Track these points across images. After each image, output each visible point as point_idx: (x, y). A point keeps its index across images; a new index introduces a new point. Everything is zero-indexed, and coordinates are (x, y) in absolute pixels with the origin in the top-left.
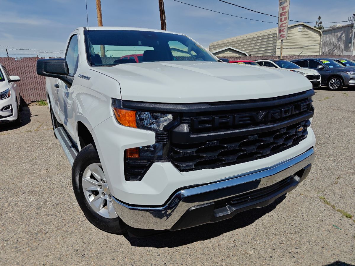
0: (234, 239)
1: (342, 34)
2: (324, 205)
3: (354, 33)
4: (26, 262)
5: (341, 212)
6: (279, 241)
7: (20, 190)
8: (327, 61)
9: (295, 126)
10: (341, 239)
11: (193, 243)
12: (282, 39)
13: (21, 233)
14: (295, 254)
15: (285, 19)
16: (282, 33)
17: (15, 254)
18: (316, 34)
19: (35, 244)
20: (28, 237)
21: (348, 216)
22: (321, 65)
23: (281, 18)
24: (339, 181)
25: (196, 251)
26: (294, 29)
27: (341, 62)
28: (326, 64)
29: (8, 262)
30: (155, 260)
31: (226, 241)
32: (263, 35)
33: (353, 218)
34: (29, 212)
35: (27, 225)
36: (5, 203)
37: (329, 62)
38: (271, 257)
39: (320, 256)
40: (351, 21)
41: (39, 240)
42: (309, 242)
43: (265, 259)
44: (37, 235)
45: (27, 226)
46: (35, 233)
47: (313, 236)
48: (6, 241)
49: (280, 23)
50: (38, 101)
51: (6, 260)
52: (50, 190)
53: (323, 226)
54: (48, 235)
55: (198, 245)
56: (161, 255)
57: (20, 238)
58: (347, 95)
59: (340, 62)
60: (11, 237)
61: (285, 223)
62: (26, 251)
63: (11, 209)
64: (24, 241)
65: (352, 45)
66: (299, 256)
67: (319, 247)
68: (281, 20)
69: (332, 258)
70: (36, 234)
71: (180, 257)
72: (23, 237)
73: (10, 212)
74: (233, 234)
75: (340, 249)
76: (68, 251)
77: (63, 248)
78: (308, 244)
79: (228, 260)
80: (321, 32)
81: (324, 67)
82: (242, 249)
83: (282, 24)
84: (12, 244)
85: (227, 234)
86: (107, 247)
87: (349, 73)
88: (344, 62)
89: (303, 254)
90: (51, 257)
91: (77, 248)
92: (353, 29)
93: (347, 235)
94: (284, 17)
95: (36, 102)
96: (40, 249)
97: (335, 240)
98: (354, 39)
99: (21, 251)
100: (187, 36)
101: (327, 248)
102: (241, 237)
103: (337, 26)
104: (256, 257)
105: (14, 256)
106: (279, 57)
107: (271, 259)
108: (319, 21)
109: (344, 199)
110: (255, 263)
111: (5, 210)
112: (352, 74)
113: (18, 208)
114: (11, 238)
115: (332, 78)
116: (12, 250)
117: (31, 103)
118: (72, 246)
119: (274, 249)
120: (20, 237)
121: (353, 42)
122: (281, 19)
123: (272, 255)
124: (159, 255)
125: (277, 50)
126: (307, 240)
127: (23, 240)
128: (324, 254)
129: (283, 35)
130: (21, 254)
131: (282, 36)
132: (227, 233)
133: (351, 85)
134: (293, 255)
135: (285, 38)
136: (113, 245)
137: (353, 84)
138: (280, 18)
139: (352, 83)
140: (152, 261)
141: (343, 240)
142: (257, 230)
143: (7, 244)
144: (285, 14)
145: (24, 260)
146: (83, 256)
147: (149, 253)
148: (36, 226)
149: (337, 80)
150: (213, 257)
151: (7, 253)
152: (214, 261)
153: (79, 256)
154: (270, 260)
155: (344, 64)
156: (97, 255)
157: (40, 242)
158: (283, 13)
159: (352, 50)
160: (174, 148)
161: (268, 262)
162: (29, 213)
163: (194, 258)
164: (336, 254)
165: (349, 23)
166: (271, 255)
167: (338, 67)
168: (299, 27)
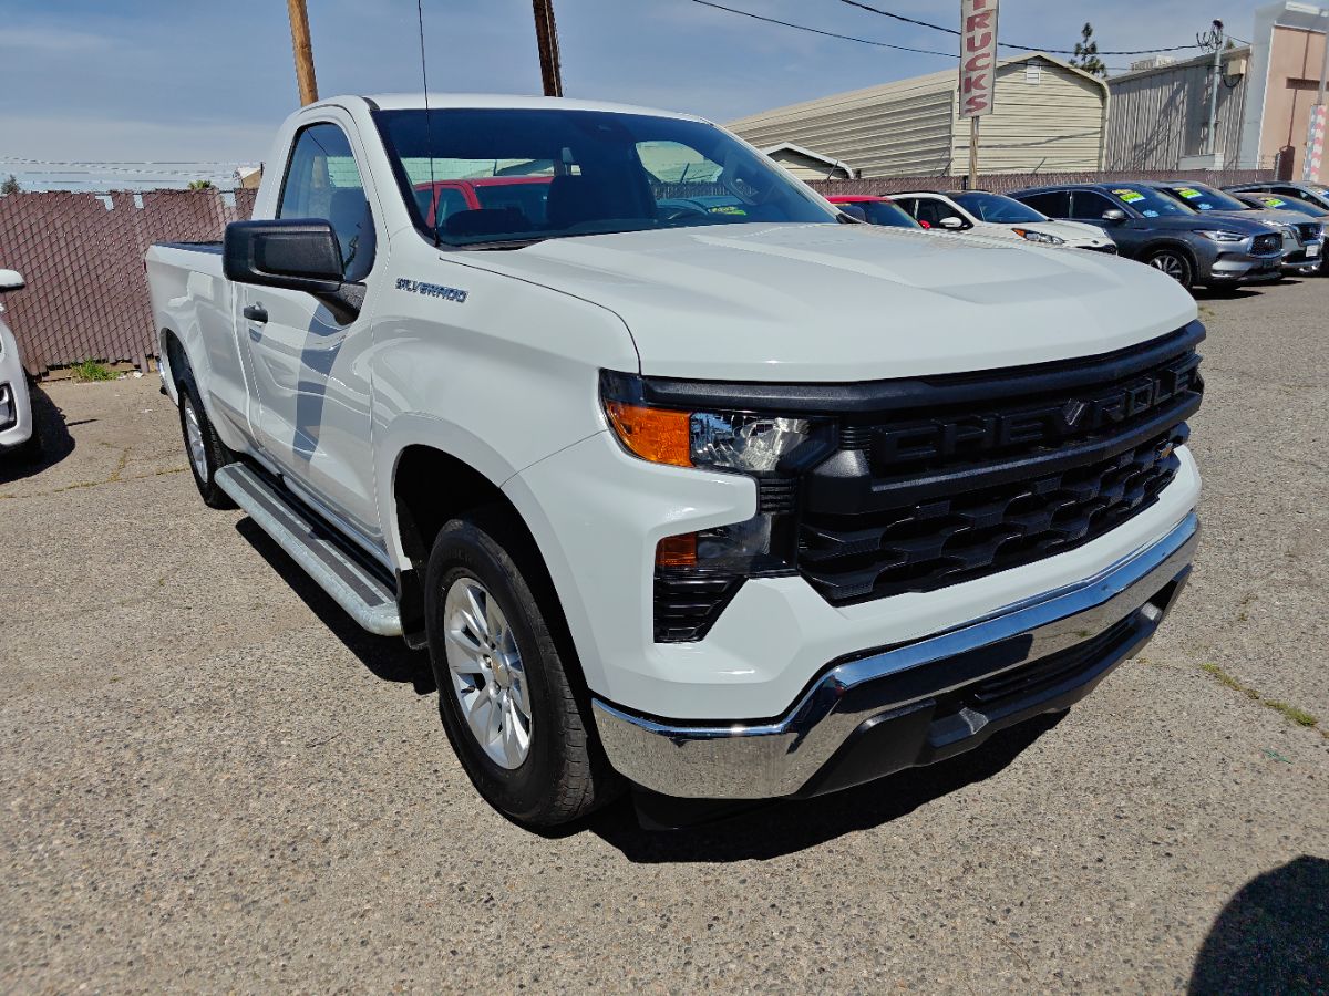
0: (968, 815)
1: (1176, 93)
2: (1221, 689)
3: (1216, 89)
4: (295, 941)
5: (1278, 708)
6: (1110, 809)
7: (155, 702)
8: (1135, 194)
9: (1154, 444)
10: (1298, 790)
11: (844, 836)
12: (975, 113)
13: (233, 849)
14: (1170, 845)
15: (986, 39)
16: (975, 92)
17: (242, 918)
18: (1085, 93)
19: (301, 878)
20: (263, 858)
21: (1302, 719)
22: (1115, 207)
23: (970, 35)
24: (1251, 610)
25: (861, 858)
26: (1012, 77)
27: (1183, 194)
28: (1134, 205)
29: (226, 946)
30: (736, 897)
31: (945, 821)
32: (903, 96)
33: (1320, 725)
34: (229, 776)
35: (241, 819)
36: (122, 752)
37: (1141, 198)
38: (1100, 860)
39: (1246, 845)
40: (1206, 45)
41: (311, 865)
42: (1203, 805)
43: (1085, 868)
44: (295, 850)
45: (242, 822)
46: (284, 842)
47: (1213, 789)
48: (185, 878)
49: (968, 56)
50: (77, 364)
51: (216, 939)
52: (272, 696)
53: (1236, 755)
54: (333, 846)
55: (858, 840)
56: (749, 880)
57: (238, 863)
58: (1211, 314)
59: (1176, 195)
60: (202, 863)
61: (1116, 753)
62: (277, 905)
63: (157, 771)
64: (255, 872)
65: (1212, 130)
66: (1185, 850)
67: (1238, 819)
68: (971, 45)
69: (1283, 848)
70: (289, 845)
71: (812, 880)
72: (249, 861)
73: (157, 781)
74: (961, 799)
75: (1301, 822)
76: (429, 891)
77: (408, 884)
78: (1201, 811)
79: (969, 880)
80: (1106, 87)
81: (1126, 215)
82: (1003, 842)
83: (973, 60)
84: (217, 888)
85: (943, 800)
86: (559, 869)
87: (1212, 235)
88: (1190, 194)
89: (1195, 844)
90: (377, 916)
91: (459, 881)
92: (1214, 74)
93: (1311, 777)
94: (979, 33)
95: (67, 367)
96: (325, 894)
97: (1280, 797)
98: (1217, 112)
99: (259, 909)
100: (718, 126)
101: (1260, 820)
102: (991, 806)
103: (1157, 65)
104: (1054, 864)
105: (241, 925)
106: (965, 178)
107: (1101, 865)
108: (1085, 42)
109: (1279, 669)
110: (1056, 883)
111: (131, 775)
112: (1223, 238)
113: (182, 765)
114: (203, 866)
115: (1156, 256)
116: (227, 907)
117: (46, 374)
118: (438, 875)
119: (1103, 837)
120: (234, 860)
121: (1213, 121)
122: (971, 42)
123: (1100, 855)
124: (744, 881)
125: (955, 153)
126: (1197, 802)
127: (252, 869)
128: (1257, 841)
129: (977, 100)
130: (263, 917)
131: (976, 103)
132: (942, 798)
133: (1221, 279)
134: (1162, 848)
135: (987, 108)
136: (577, 862)
137: (1227, 275)
138: (967, 35)
139: (1225, 272)
140: (728, 902)
141: (1303, 794)
142: (1034, 781)
143: (198, 889)
144: (986, 22)
145: (282, 934)
146: (488, 905)
147: (709, 878)
148: (276, 821)
149: (1170, 262)
150: (920, 873)
151: (210, 918)
152: (926, 885)
153: (474, 906)
154: (1099, 871)
155: (1192, 204)
156: (536, 898)
157: (317, 871)
158: (977, 19)
159: (1210, 151)
160: (812, 529)
161: (1094, 876)
162: (228, 779)
163: (860, 880)
164: (1292, 837)
165: (1199, 53)
166: (1098, 855)
167: (1172, 214)
168: (1028, 70)
